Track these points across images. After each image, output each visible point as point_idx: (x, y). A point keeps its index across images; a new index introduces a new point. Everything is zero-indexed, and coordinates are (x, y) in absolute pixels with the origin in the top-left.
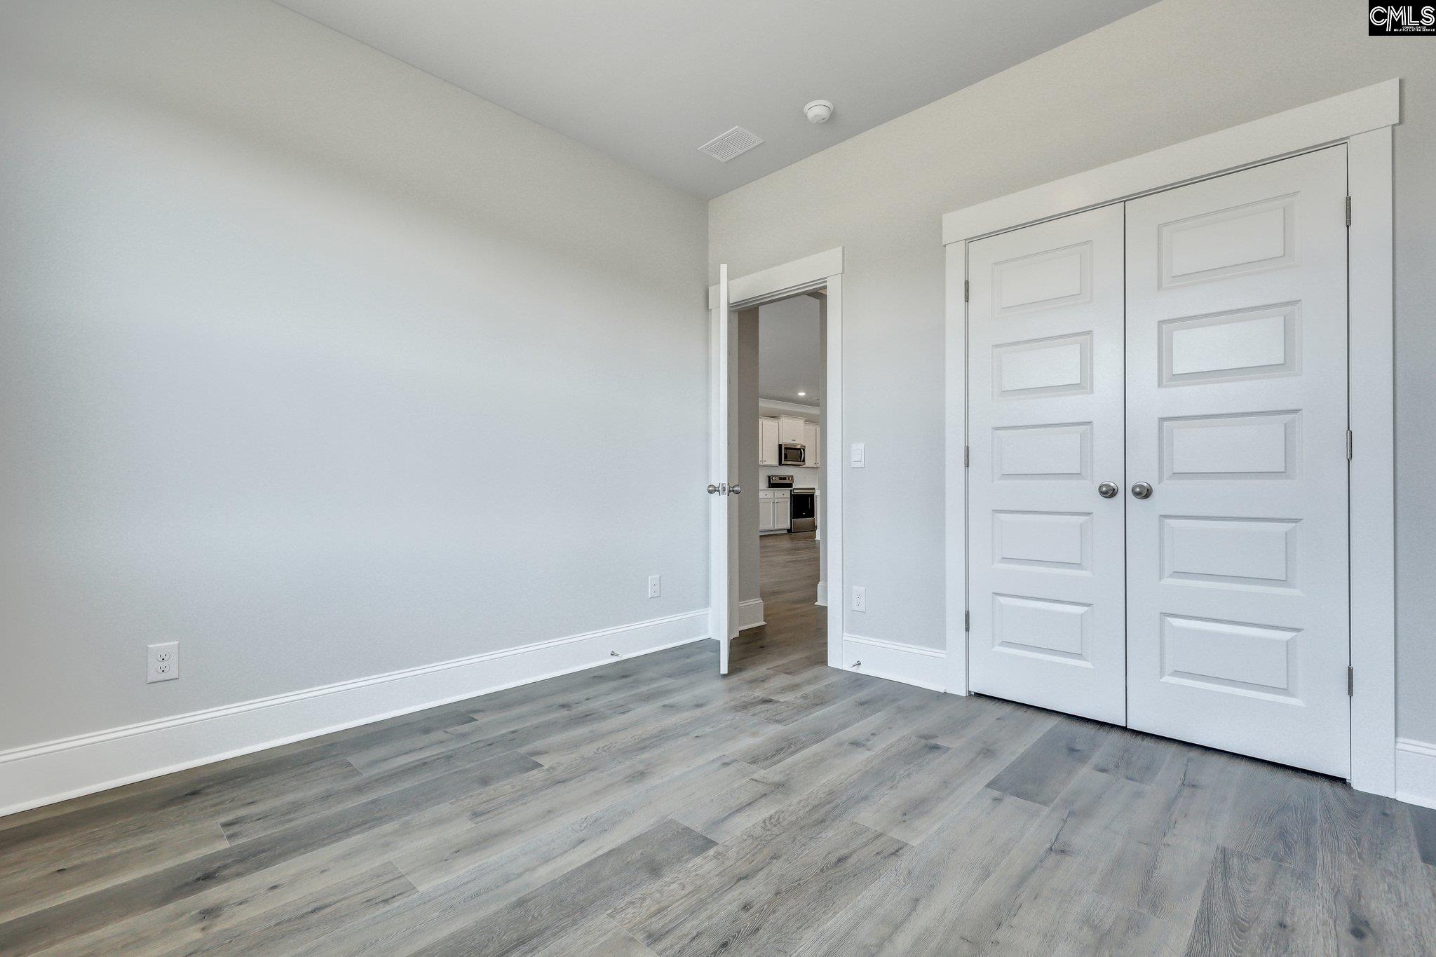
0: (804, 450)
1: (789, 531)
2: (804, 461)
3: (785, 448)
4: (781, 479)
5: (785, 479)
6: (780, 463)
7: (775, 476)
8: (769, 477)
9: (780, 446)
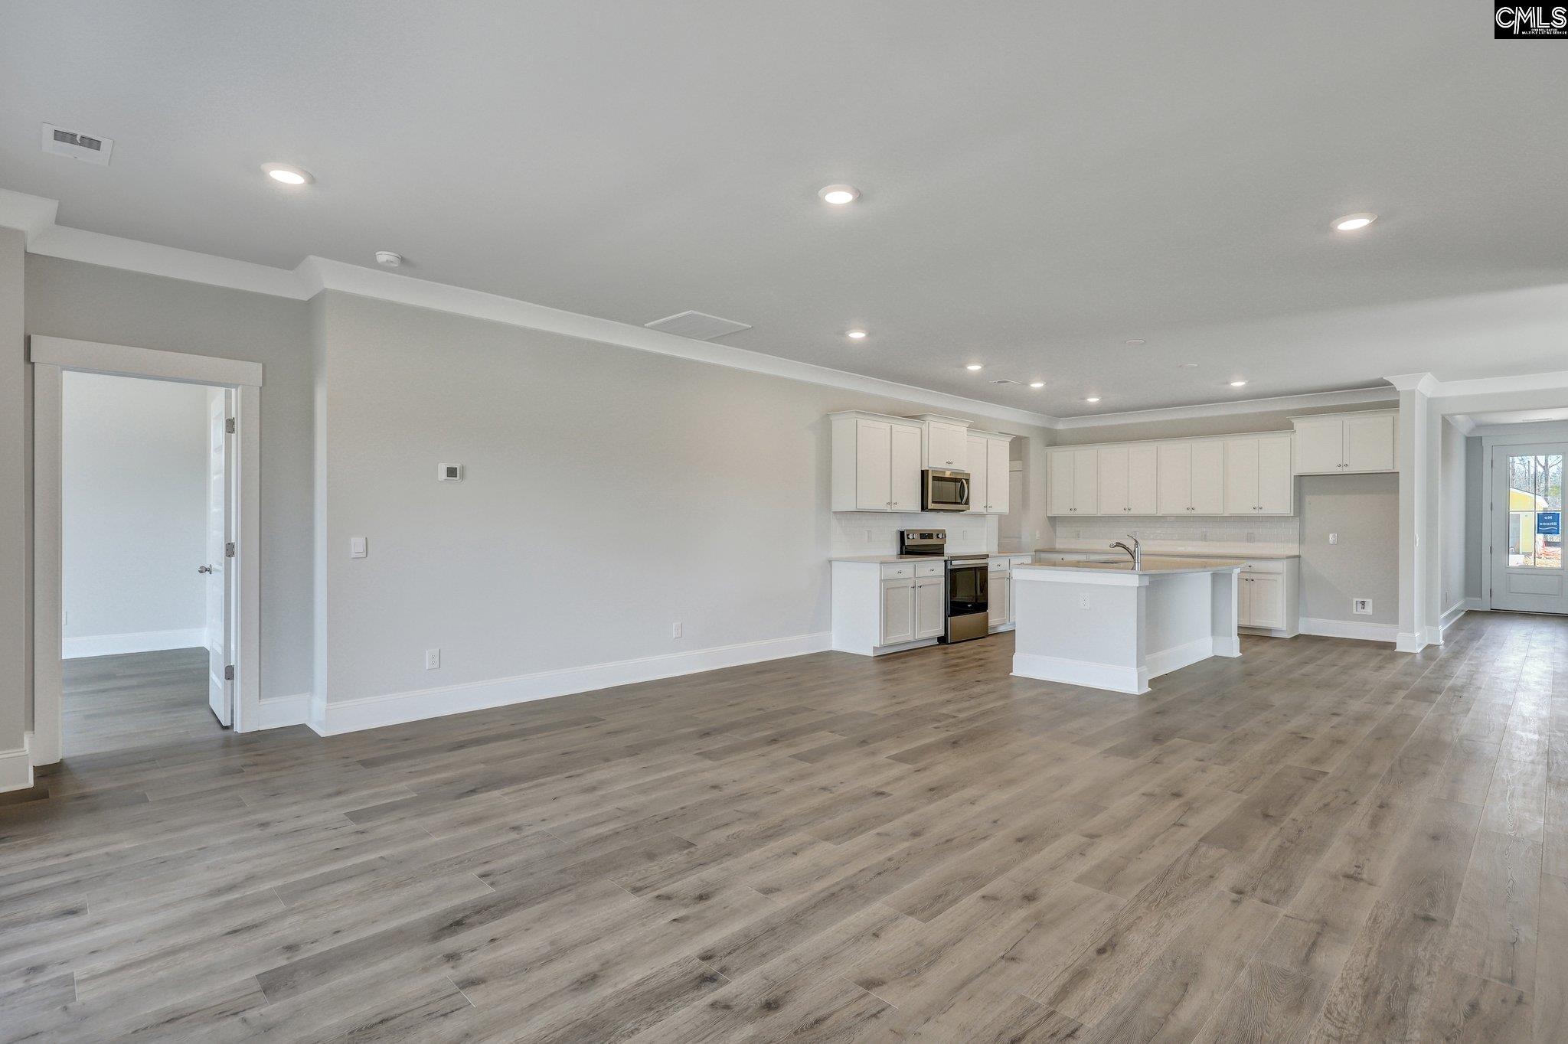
0: (968, 481)
1: (942, 640)
2: (967, 503)
3: (935, 478)
4: (923, 536)
5: (930, 536)
6: (924, 508)
7: (914, 532)
8: (902, 533)
9: (924, 474)
